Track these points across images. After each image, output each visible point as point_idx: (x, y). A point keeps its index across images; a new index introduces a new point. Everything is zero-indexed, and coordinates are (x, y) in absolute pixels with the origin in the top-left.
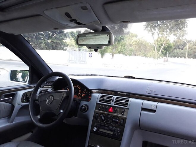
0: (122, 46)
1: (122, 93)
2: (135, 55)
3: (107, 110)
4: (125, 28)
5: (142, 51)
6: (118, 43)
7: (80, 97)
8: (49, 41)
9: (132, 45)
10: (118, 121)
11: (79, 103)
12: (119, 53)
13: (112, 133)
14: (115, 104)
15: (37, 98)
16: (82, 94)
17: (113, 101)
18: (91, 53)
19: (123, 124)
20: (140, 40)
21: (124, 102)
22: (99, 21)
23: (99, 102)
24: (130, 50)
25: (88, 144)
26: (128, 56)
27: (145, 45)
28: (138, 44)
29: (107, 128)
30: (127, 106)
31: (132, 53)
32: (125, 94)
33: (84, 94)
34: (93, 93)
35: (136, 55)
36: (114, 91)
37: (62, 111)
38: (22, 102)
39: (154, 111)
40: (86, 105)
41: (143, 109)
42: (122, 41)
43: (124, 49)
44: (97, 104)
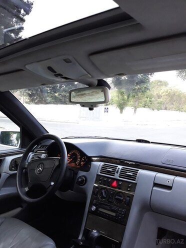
0: (147, 98)
1: (130, 163)
2: (166, 109)
3: (109, 184)
4: (150, 75)
5: (174, 103)
6: (141, 94)
7: (79, 165)
8: (56, 95)
9: (161, 96)
10: (123, 199)
11: (77, 174)
12: (144, 106)
13: (114, 214)
14: (119, 177)
15: (26, 166)
16: (81, 162)
17: (117, 173)
18: (106, 107)
19: (129, 204)
20: (171, 90)
21: (132, 174)
22: (89, 75)
23: (101, 173)
24: (158, 103)
25: (85, 227)
26: (156, 110)
27: (179, 96)
28: (169, 95)
29: (108, 208)
30: (135, 180)
31: (161, 107)
32: (134, 163)
33: (83, 161)
34: (93, 161)
35: (168, 109)
36: (120, 160)
37: (53, 183)
38: (11, 170)
39: (170, 188)
40: (85, 177)
41: (156, 185)
42: (148, 91)
43: (150, 101)
44: (98, 175)
